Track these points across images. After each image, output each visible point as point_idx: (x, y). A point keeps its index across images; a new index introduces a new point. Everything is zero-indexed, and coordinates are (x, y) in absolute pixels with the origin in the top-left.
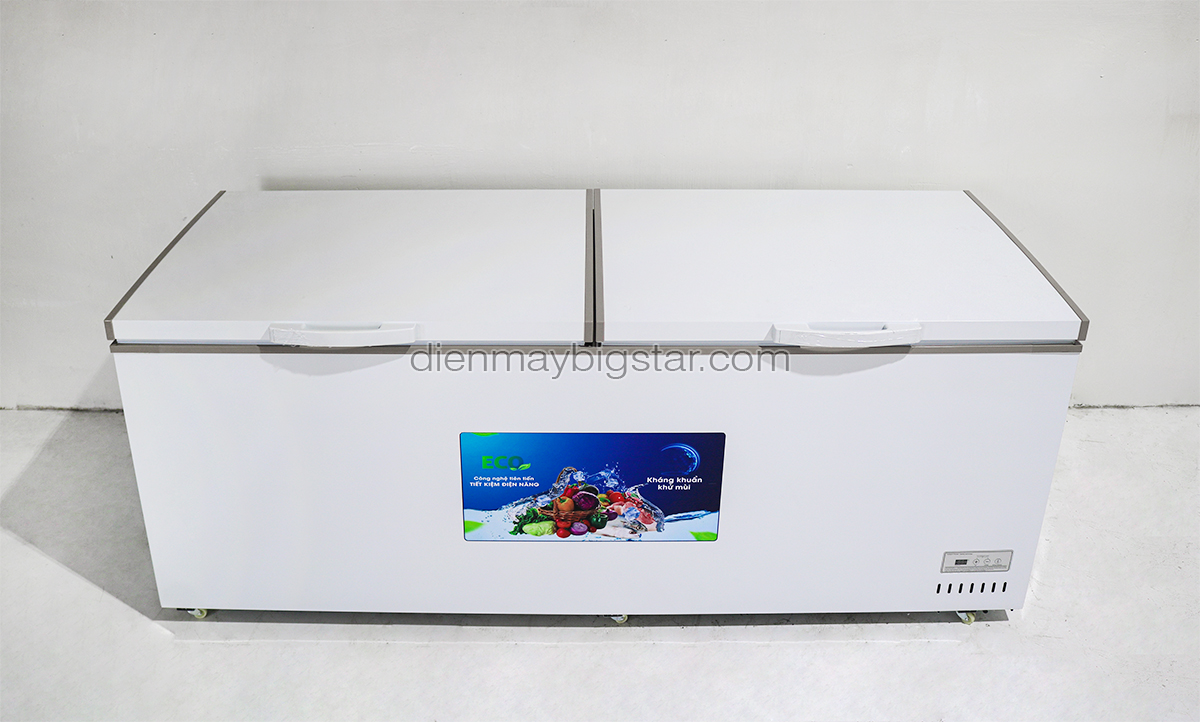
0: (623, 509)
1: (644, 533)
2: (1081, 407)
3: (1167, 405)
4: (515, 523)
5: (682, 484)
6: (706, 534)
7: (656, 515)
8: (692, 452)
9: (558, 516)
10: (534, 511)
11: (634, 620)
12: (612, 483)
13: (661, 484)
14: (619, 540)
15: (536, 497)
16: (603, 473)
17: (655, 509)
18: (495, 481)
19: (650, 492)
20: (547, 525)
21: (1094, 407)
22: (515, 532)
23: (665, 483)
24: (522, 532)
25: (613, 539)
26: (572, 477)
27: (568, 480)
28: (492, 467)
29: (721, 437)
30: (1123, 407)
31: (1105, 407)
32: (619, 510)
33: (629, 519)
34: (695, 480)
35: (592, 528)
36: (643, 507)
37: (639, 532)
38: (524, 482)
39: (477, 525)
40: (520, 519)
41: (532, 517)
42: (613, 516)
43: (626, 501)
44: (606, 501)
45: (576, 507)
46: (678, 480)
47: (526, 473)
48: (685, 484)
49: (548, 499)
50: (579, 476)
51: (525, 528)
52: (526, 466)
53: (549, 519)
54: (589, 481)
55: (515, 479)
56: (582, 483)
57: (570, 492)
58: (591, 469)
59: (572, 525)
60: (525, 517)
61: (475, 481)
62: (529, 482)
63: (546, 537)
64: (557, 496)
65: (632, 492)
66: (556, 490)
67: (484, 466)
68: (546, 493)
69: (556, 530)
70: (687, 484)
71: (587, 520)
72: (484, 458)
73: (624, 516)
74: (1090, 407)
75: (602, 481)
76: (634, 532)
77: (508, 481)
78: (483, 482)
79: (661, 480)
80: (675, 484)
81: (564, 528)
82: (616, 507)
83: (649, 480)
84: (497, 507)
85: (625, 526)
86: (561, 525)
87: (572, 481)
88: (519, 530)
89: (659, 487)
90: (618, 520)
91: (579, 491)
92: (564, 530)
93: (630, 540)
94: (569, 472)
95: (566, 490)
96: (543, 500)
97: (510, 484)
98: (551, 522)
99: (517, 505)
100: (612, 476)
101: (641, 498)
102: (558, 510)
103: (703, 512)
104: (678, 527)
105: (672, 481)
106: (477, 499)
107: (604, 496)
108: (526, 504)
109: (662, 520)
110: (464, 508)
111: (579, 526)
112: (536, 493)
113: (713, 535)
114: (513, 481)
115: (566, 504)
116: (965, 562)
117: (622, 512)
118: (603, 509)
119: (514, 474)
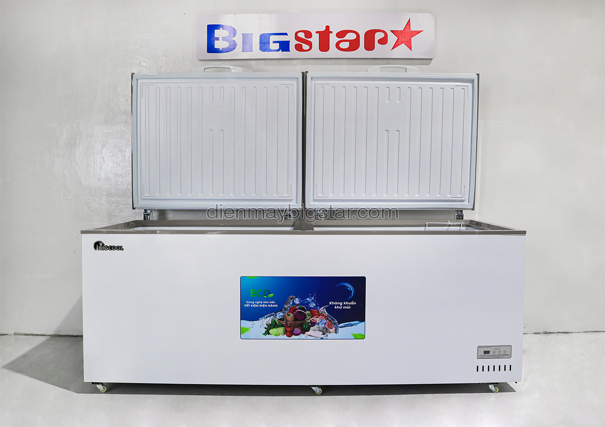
0: (318, 320)
1: (329, 335)
2: (546, 333)
4: (265, 328)
5: (346, 305)
6: (359, 335)
7: (334, 324)
8: (350, 287)
9: (287, 324)
10: (275, 321)
11: (328, 390)
12: (313, 305)
13: (336, 305)
14: (316, 338)
15: (276, 313)
16: (308, 299)
17: (334, 320)
18: (256, 304)
19: (331, 310)
20: (281, 330)
21: (553, 333)
22: (265, 334)
23: (338, 305)
24: (269, 334)
25: (314, 338)
26: (293, 301)
27: (291, 303)
28: (255, 296)
29: (363, 279)
30: (567, 333)
31: (558, 333)
32: (316, 320)
33: (322, 326)
34: (352, 303)
35: (304, 331)
36: (328, 319)
37: (327, 334)
38: (270, 304)
39: (247, 329)
40: (268, 326)
41: (273, 325)
42: (313, 324)
43: (319, 315)
44: (310, 315)
45: (296, 319)
46: (344, 303)
47: (271, 299)
49: (282, 314)
50: (297, 301)
51: (271, 331)
52: (271, 295)
53: (282, 326)
54: (301, 304)
55: (266, 302)
56: (298, 305)
57: (293, 310)
58: (303, 297)
59: (293, 330)
60: (270, 325)
61: (247, 304)
62: (273, 304)
63: (281, 337)
65: (322, 310)
66: (285, 309)
67: (251, 295)
69: (286, 332)
70: (349, 305)
71: (301, 326)
72: (251, 290)
74: (551, 333)
75: (307, 304)
76: (324, 334)
77: (263, 304)
78: (251, 304)
79: (336, 303)
80: (343, 305)
81: (290, 331)
82: (315, 319)
83: (330, 303)
84: (257, 319)
85: (319, 330)
86: (288, 329)
87: (294, 304)
88: (267, 333)
89: (336, 308)
90: (316, 327)
91: (297, 309)
92: (290, 333)
93: (322, 339)
94: (292, 299)
95: (290, 309)
96: (280, 315)
97: (263, 306)
98: (283, 328)
99: (267, 317)
100: (313, 301)
101: (327, 314)
102: (287, 321)
103: (357, 322)
104: (345, 331)
105: (341, 304)
106: (248, 314)
107: (309, 312)
108: (271, 317)
109: (337, 326)
110: (241, 320)
111: (297, 330)
112: (276, 310)
113: (363, 335)
114: (265, 304)
115: (290, 317)
116: (488, 352)
117: (318, 322)
118: (309, 320)
119: (265, 300)
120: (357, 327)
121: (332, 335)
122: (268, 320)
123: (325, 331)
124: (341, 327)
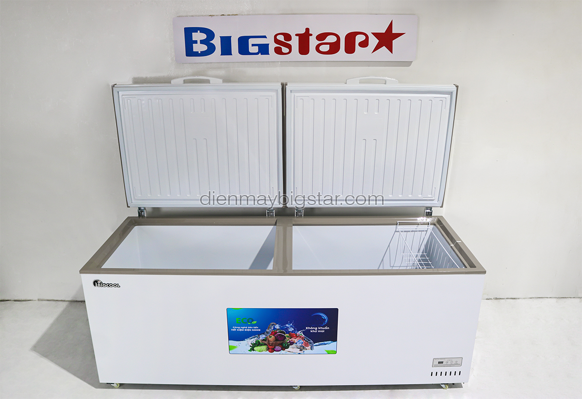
0: (296, 341)
1: (305, 351)
2: (497, 299)
3: (533, 298)
4: (250, 346)
5: (321, 330)
6: (332, 351)
7: (310, 343)
8: (325, 317)
9: (269, 343)
10: (258, 341)
11: (303, 388)
12: (291, 329)
13: (312, 330)
14: (295, 353)
15: (259, 335)
16: (287, 325)
17: (309, 340)
18: (242, 329)
19: (307, 333)
20: (264, 347)
21: (502, 299)
22: (251, 350)
23: (314, 330)
24: (254, 350)
25: (292, 353)
26: (274, 327)
27: (273, 328)
28: (240, 323)
29: (335, 311)
30: (514, 299)
31: (507, 298)
32: (294, 341)
33: (299, 345)
34: (326, 328)
35: (284, 348)
36: (304, 340)
38: (254, 329)
39: (234, 347)
40: (253, 345)
41: (258, 344)
42: (292, 343)
43: (297, 337)
44: (289, 337)
45: (276, 340)
46: (319, 328)
47: (255, 325)
48: (322, 330)
49: (265, 336)
50: (277, 327)
51: (255, 348)
52: (255, 322)
53: (265, 345)
54: (281, 329)
55: (250, 328)
56: (278, 329)
57: (274, 333)
58: (282, 324)
59: (275, 347)
60: (255, 344)
61: (233, 328)
62: (256, 329)
63: (264, 352)
64: (268, 335)
65: (300, 333)
66: (267, 332)
67: (237, 322)
68: (264, 334)
69: (268, 349)
70: (323, 330)
71: (281, 345)
72: (237, 319)
73: (296, 343)
74: (500, 299)
75: (287, 329)
76: (301, 350)
77: (247, 328)
78: (237, 329)
79: (312, 328)
80: (318, 330)
81: (271, 349)
83: (307, 328)
84: (243, 339)
86: (270, 347)
87: (274, 328)
88: (252, 349)
89: (311, 331)
90: (294, 345)
91: (277, 333)
92: (272, 349)
93: (299, 354)
95: (272, 332)
96: (262, 337)
97: (248, 330)
100: (291, 327)
101: (304, 336)
102: (269, 341)
103: (330, 342)
104: (319, 348)
105: (316, 329)
106: (234, 336)
107: (288, 335)
108: (255, 338)
110: (229, 340)
111: (278, 348)
112: (259, 334)
113: (334, 351)
114: (250, 329)
115: (272, 339)
116: (442, 362)
117: (296, 342)
118: (288, 340)
119: (249, 326)
120: (330, 345)
121: (308, 350)
122: (253, 340)
123: (302, 349)
124: (315, 346)
